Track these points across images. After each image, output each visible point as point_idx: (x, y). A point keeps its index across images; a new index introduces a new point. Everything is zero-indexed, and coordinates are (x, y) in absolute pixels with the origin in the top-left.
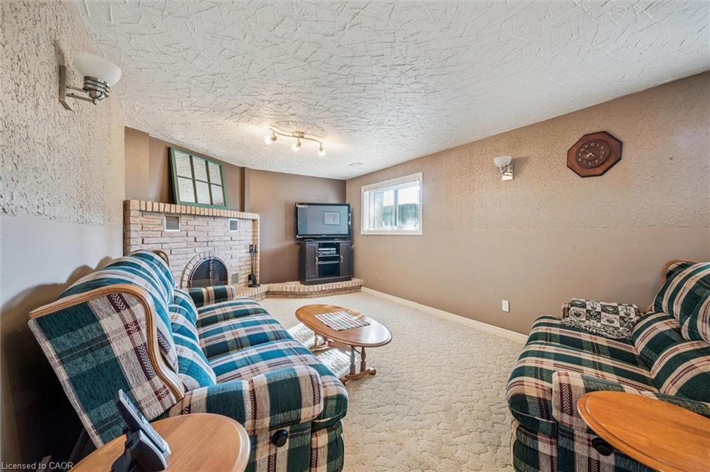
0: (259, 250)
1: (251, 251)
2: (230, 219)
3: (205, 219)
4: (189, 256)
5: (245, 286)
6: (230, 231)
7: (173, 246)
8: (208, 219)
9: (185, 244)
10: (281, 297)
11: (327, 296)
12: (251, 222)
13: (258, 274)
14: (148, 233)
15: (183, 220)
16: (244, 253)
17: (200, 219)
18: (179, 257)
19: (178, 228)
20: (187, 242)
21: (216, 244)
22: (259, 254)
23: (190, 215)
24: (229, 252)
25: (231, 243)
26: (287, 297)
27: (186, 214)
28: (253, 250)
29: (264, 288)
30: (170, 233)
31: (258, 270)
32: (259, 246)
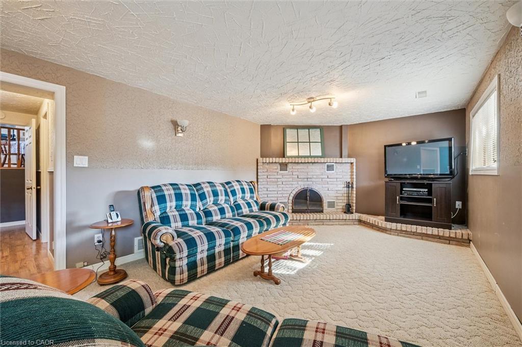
0: (355, 186)
1: (348, 187)
2: (327, 164)
3: (305, 165)
4: (293, 186)
5: (342, 211)
6: (327, 172)
7: (283, 180)
8: (308, 164)
9: (291, 179)
10: (369, 227)
11: (411, 238)
12: (349, 165)
13: (354, 205)
14: (270, 173)
15: (290, 166)
16: (341, 188)
17: (301, 164)
18: (287, 186)
19: (287, 170)
20: (293, 178)
21: (313, 180)
22: (355, 189)
23: (295, 163)
24: (327, 186)
25: (328, 180)
26: (372, 228)
27: (292, 163)
28: (349, 185)
29: (356, 216)
30: (282, 173)
31: (354, 202)
32: (355, 183)
